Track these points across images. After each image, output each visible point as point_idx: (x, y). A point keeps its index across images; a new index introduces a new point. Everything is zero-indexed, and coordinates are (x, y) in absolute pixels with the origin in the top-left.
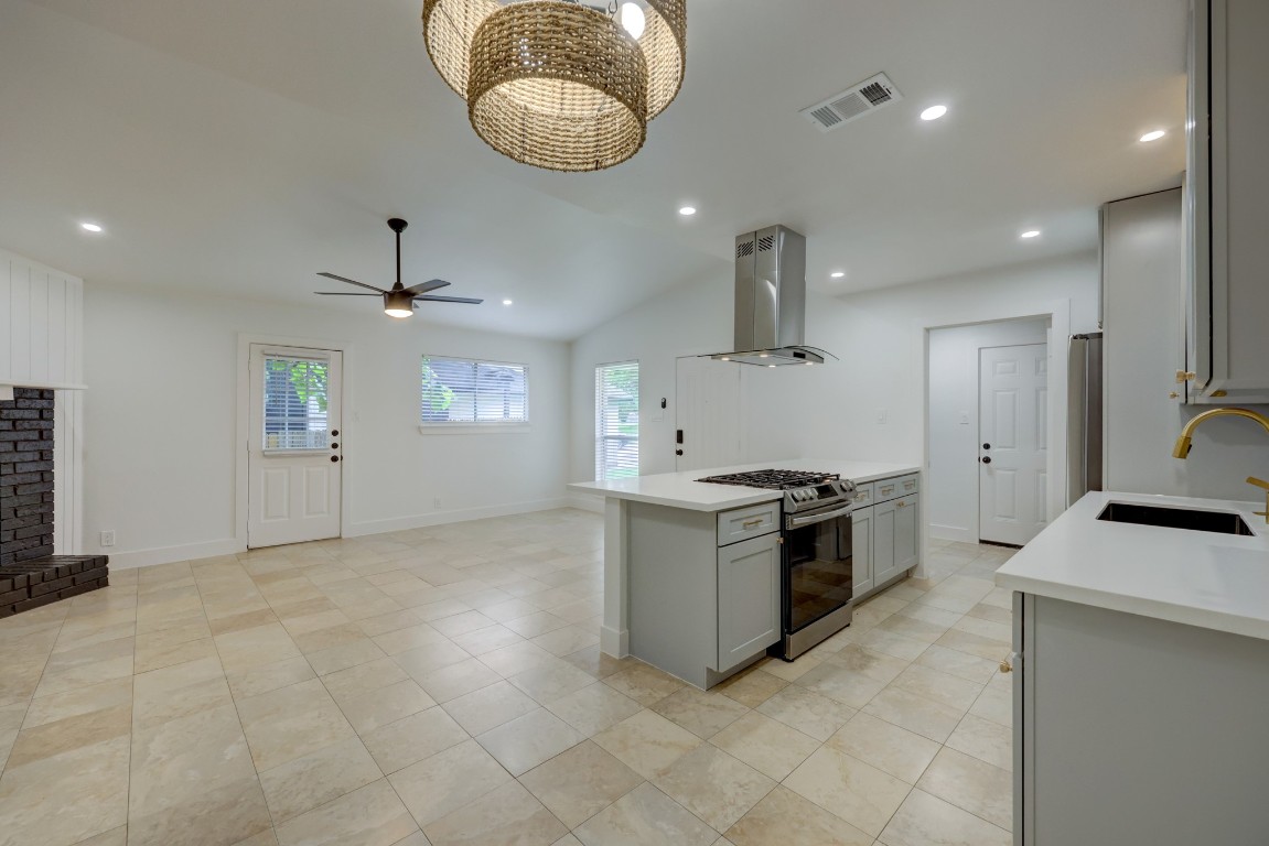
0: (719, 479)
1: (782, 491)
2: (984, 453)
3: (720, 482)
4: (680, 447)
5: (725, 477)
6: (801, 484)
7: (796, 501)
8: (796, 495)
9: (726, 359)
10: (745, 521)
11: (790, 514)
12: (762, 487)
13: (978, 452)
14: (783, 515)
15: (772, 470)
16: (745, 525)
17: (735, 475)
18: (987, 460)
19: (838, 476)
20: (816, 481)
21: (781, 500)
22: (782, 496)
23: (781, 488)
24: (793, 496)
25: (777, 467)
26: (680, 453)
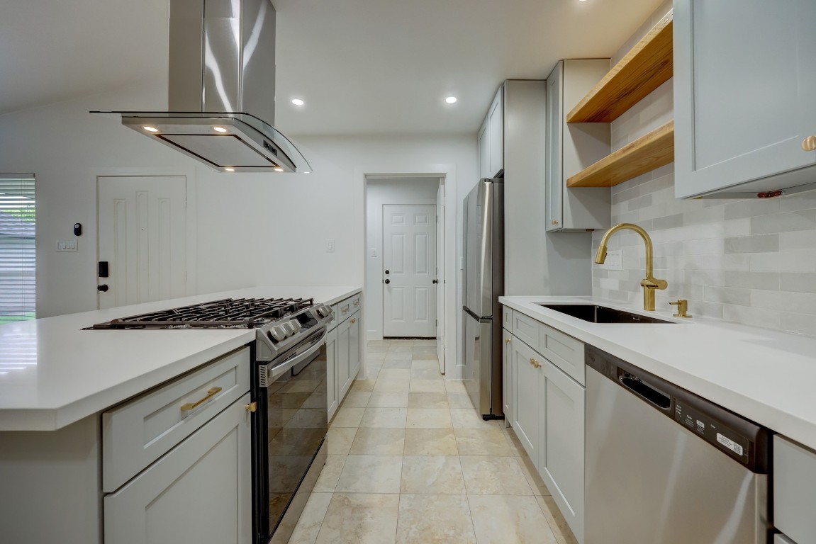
0: (138, 321)
1: (253, 331)
2: (386, 277)
3: (144, 327)
4: (103, 281)
5: (152, 316)
6: (276, 316)
7: (275, 341)
8: (274, 333)
9: (151, 129)
10: (183, 403)
11: (266, 363)
12: (216, 326)
13: (382, 276)
14: (255, 365)
15: (229, 300)
16: (183, 409)
17: (171, 312)
18: (388, 282)
19: (311, 300)
20: (292, 309)
21: (252, 345)
22: (253, 338)
23: (250, 326)
24: (270, 335)
25: (235, 296)
26: (104, 288)
